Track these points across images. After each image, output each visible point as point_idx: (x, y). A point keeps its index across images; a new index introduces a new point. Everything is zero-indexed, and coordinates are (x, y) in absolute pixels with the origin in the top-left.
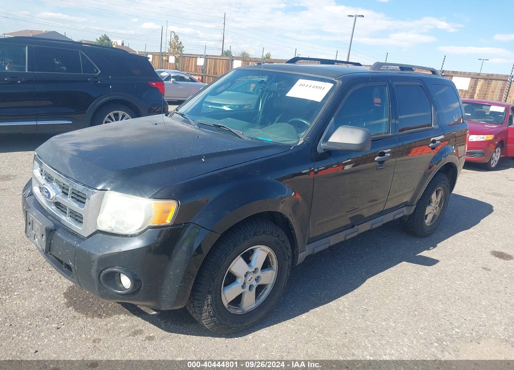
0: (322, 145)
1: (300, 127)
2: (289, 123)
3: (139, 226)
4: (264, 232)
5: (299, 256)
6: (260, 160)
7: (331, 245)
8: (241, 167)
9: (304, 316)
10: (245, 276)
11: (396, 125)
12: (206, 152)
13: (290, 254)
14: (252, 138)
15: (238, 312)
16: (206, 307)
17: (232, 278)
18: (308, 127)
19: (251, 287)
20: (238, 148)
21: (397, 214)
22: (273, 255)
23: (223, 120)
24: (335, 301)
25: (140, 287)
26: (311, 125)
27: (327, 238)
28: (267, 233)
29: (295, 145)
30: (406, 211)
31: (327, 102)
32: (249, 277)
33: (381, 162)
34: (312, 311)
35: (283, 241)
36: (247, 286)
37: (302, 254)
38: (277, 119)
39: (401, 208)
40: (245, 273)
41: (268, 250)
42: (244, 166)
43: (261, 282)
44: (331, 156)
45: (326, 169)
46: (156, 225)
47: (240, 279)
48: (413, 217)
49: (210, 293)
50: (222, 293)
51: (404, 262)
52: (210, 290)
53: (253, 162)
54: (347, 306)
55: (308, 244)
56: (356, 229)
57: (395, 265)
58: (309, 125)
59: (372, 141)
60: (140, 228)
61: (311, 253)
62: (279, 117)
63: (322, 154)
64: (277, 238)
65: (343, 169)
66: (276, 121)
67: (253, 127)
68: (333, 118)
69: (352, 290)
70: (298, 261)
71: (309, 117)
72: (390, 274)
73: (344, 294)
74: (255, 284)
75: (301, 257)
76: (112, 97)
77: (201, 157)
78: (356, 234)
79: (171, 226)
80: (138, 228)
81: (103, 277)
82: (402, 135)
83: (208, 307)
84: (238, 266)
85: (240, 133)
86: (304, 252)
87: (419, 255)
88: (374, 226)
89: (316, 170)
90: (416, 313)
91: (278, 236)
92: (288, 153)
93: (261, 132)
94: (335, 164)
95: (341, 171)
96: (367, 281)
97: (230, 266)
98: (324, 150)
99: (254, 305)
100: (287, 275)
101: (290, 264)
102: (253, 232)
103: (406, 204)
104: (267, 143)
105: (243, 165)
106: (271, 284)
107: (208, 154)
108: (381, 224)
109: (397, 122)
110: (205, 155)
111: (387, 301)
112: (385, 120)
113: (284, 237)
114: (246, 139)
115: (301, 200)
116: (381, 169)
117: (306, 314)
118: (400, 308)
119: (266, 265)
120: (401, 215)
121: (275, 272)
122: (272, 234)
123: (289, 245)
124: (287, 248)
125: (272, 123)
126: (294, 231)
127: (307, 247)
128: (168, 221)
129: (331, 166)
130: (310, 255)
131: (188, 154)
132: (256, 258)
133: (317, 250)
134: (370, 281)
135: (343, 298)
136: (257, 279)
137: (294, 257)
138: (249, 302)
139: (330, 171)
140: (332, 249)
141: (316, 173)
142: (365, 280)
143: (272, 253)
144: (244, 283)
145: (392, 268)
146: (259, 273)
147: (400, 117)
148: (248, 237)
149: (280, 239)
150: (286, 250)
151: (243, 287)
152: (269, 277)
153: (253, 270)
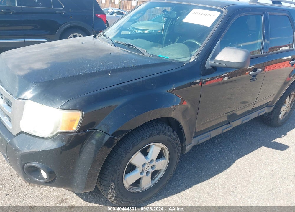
0: (209, 63)
1: (193, 47)
2: (185, 43)
3: (51, 132)
4: (159, 134)
5: (187, 148)
6: (157, 75)
7: (211, 137)
8: (140, 82)
9: (188, 191)
10: (143, 165)
11: (267, 45)
12: (112, 68)
13: (179, 148)
14: (153, 55)
15: (137, 191)
16: (110, 191)
17: (132, 168)
18: (199, 47)
19: (148, 173)
20: (140, 64)
21: (261, 113)
22: (166, 149)
23: (134, 40)
24: (212, 178)
25: (55, 179)
26: (201, 46)
27: (209, 133)
28: (161, 134)
29: (187, 62)
30: (267, 110)
31: (215, 27)
32: (146, 166)
33: (254, 76)
34: (194, 187)
35: (174, 139)
36: (145, 173)
37: (189, 146)
38: (177, 40)
39: (264, 108)
40: (143, 164)
41: (162, 145)
42: (143, 81)
43: (155, 169)
44: (216, 71)
45: (212, 80)
46: (65, 131)
47: (139, 169)
48: (271, 114)
49: (113, 181)
50: (124, 180)
51: (263, 147)
52: (113, 179)
53: (151, 77)
54: (221, 183)
55: (194, 137)
56: (231, 125)
57: (256, 149)
58: (200, 45)
59: (251, 59)
60: (52, 133)
61: (196, 144)
62: (178, 39)
63: (209, 69)
64: (169, 137)
65: (223, 80)
66: (176, 41)
67: (156, 46)
68: (219, 41)
69: (225, 169)
70: (186, 151)
71: (200, 39)
72: (253, 156)
73: (219, 173)
74: (151, 171)
75: (188, 148)
76: (72, 24)
77: (107, 72)
78: (230, 128)
79: (76, 132)
80: (50, 133)
81: (26, 169)
82: (270, 54)
83: (112, 191)
84: (137, 159)
85: (144, 51)
86: (191, 144)
87: (274, 141)
88: (244, 122)
89: (203, 81)
90: (274, 192)
91: (170, 136)
92: (181, 69)
93: (162, 51)
94: (217, 77)
95: (221, 81)
96: (236, 162)
97: (130, 160)
98: (211, 66)
99: (151, 185)
100: (177, 163)
101: (179, 155)
102: (149, 134)
103: (267, 105)
104: (164, 60)
105: (141, 80)
106: (164, 170)
107: (114, 69)
108: (248, 120)
109: (268, 42)
110: (111, 70)
111: (251, 180)
112: (259, 41)
113: (175, 135)
114: (148, 56)
115: (189, 106)
116: (253, 81)
117: (190, 189)
118: (261, 186)
119: (161, 156)
120: (263, 113)
121: (167, 161)
122: (165, 134)
123: (179, 141)
124: (177, 144)
125: (173, 43)
126: (183, 130)
127: (193, 140)
128: (74, 128)
129: (214, 78)
130: (195, 145)
131: (98, 69)
132: (152, 152)
133: (200, 142)
134: (238, 162)
135: (218, 176)
136: (152, 167)
137: (183, 148)
138: (147, 183)
139: (214, 82)
140: (212, 140)
141: (203, 83)
142: (235, 161)
143: (165, 148)
144: (143, 171)
145: (254, 152)
146: (154, 163)
147: (271, 39)
148: (146, 138)
149: (172, 137)
150: (176, 145)
151: (141, 173)
152: (162, 165)
153: (150, 161)
